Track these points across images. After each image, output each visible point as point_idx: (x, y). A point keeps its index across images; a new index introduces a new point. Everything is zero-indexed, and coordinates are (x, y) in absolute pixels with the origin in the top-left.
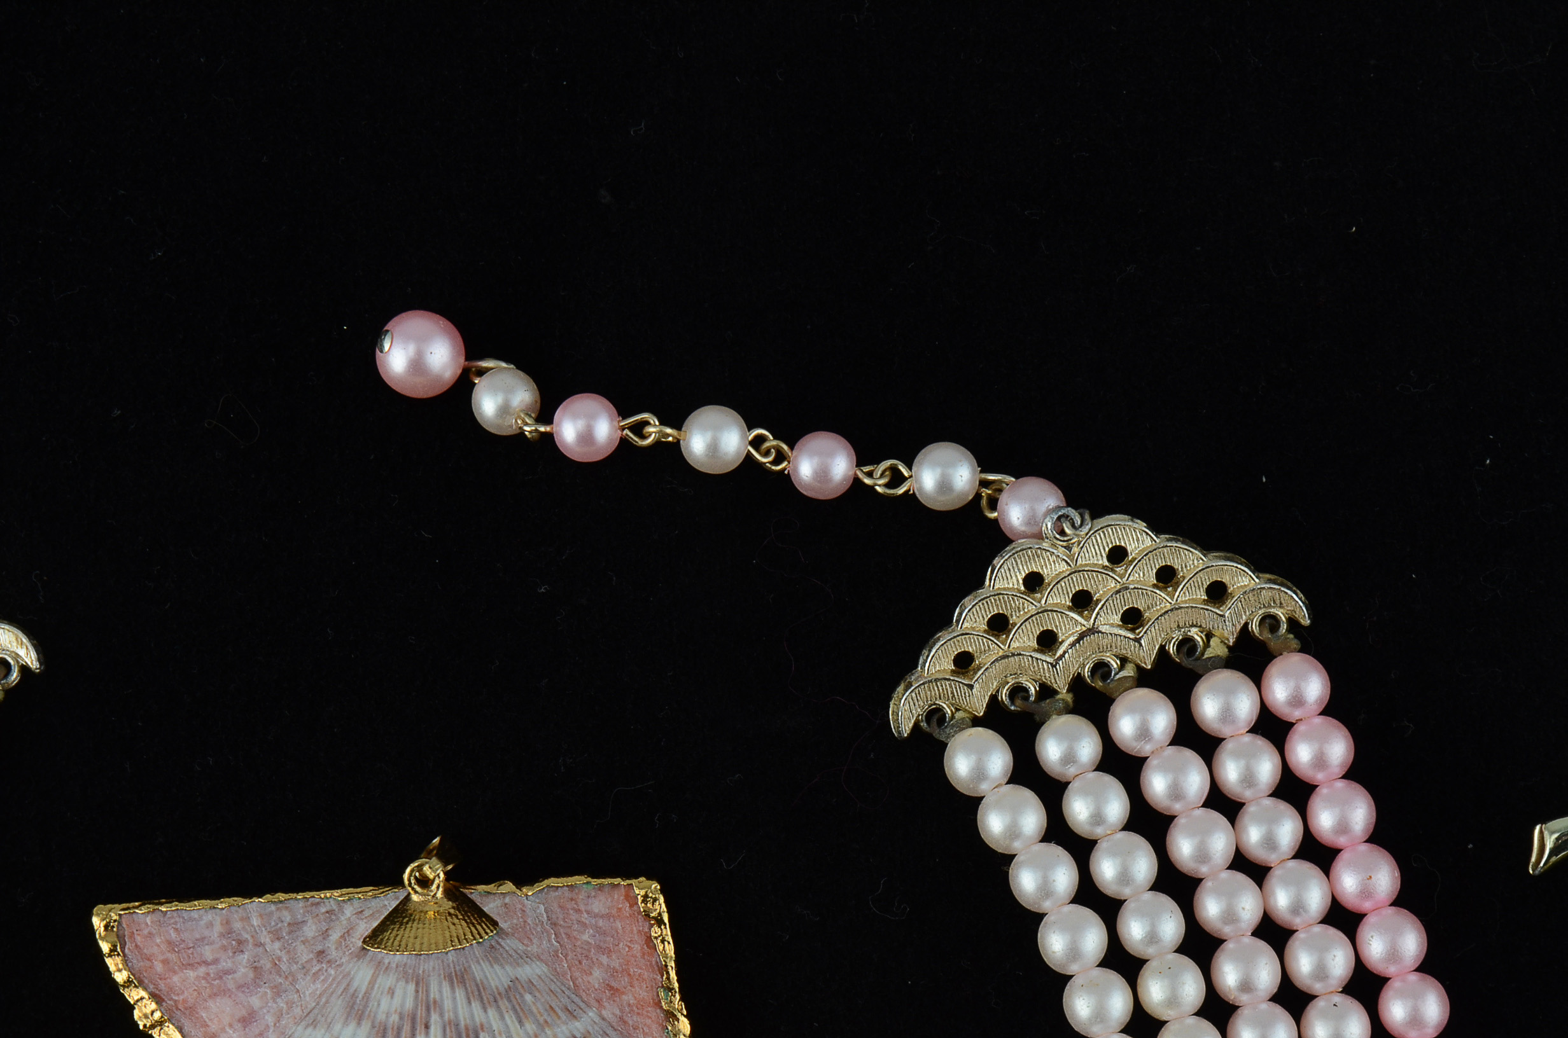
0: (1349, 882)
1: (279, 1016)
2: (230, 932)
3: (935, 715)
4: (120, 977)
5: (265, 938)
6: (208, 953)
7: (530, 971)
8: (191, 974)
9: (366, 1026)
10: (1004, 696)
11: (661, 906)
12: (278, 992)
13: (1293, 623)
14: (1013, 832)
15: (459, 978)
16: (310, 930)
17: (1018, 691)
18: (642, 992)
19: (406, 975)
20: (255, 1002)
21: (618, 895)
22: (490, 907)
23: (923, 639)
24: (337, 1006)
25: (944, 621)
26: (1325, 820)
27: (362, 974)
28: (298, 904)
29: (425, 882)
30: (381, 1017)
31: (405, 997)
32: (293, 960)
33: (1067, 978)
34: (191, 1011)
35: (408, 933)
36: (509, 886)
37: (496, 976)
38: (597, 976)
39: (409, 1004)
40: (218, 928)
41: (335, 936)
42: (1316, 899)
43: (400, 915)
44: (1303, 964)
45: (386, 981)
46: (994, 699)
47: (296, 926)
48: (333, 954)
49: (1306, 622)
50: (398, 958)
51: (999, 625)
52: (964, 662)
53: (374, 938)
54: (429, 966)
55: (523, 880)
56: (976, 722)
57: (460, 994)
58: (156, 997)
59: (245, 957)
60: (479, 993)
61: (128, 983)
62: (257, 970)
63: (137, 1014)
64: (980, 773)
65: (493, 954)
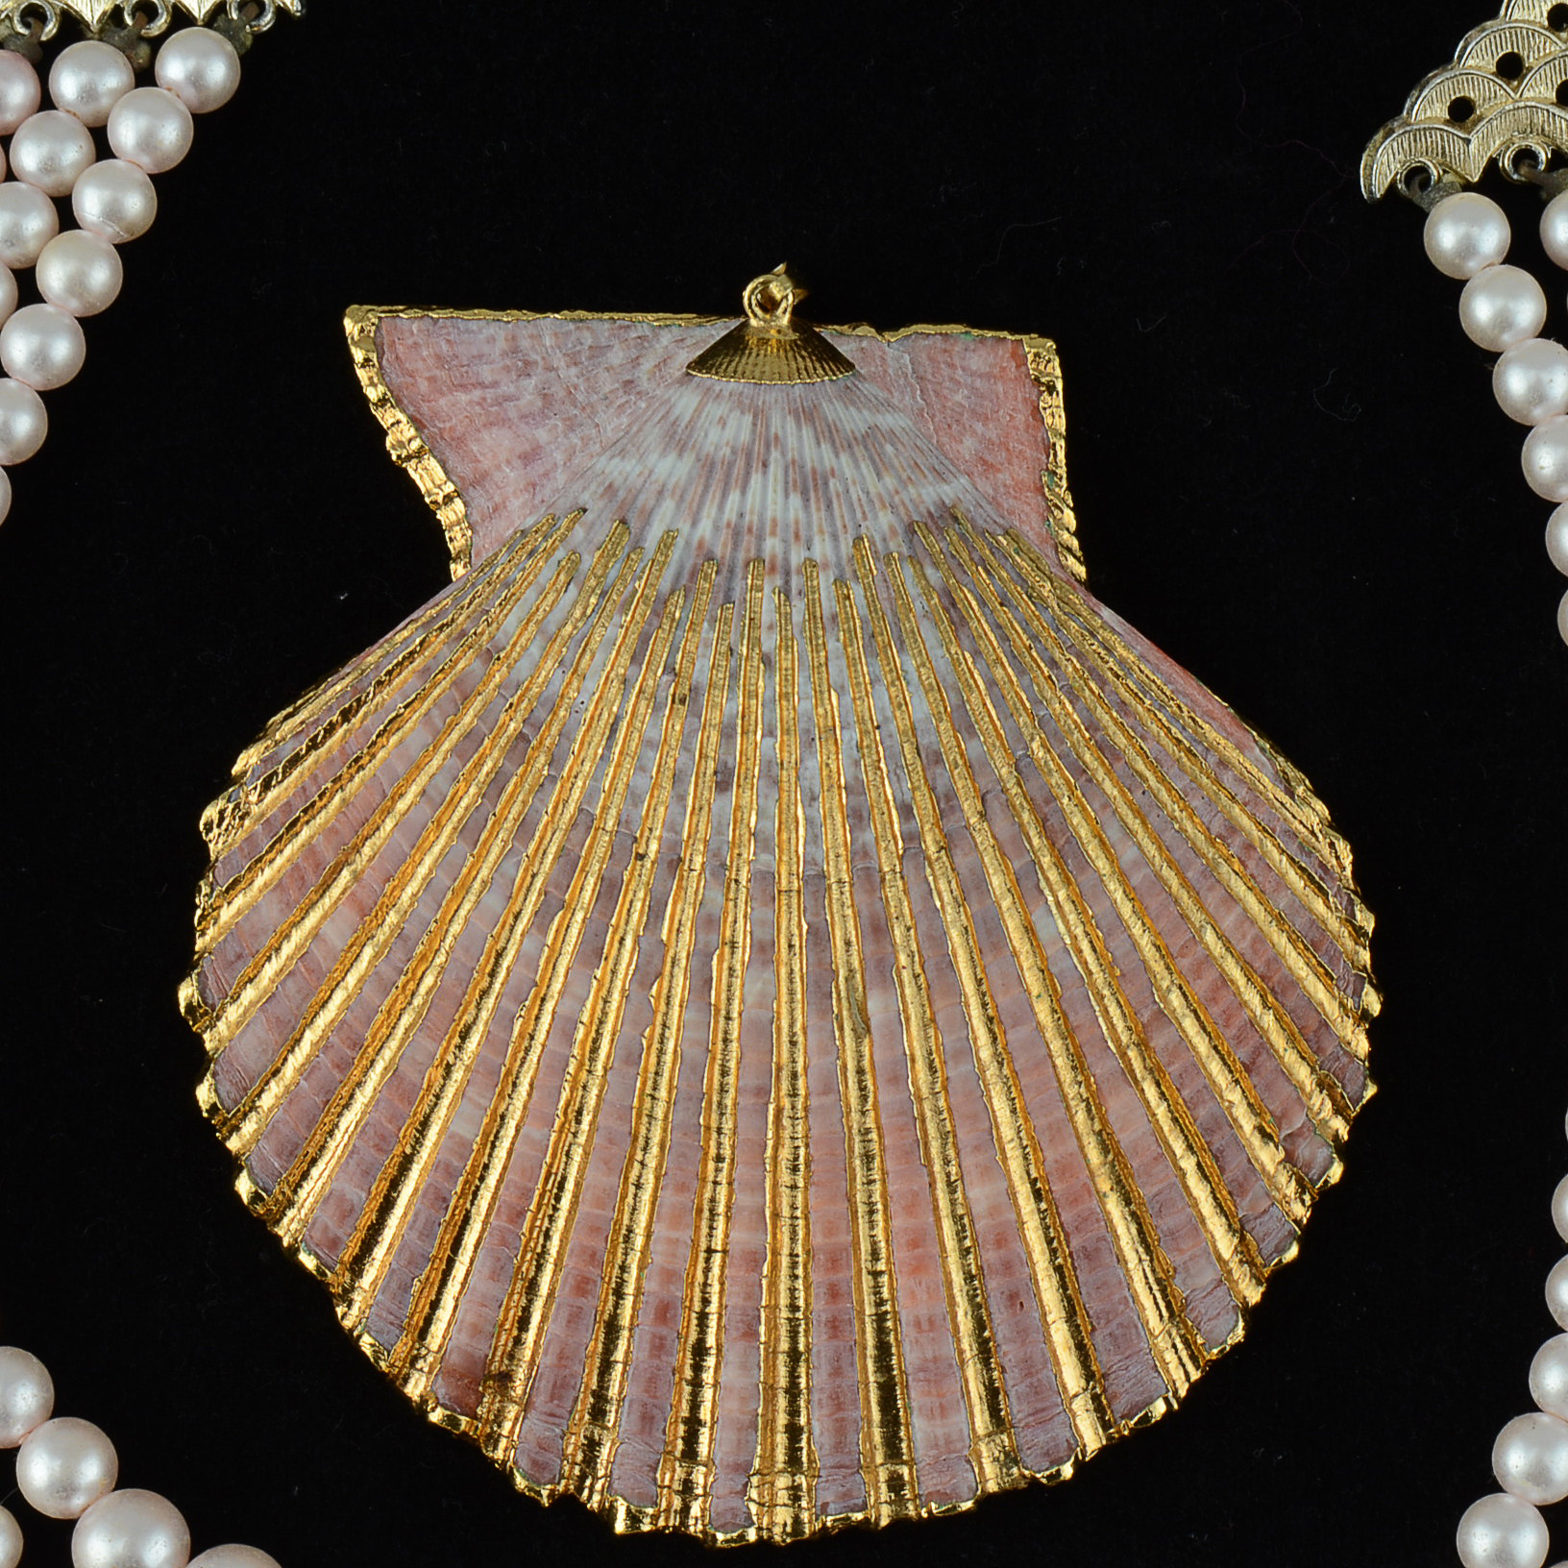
1: (571, 454)
2: (515, 350)
3: (1417, 175)
4: (373, 394)
5: (559, 361)
6: (486, 373)
7: (887, 420)
8: (463, 397)
9: (689, 459)
10: (1506, 163)
11: (1055, 368)
12: (571, 425)
14: (1504, 322)
15: (807, 414)
16: (617, 356)
17: (1525, 156)
18: (1023, 473)
19: (740, 404)
20: (542, 435)
21: (1004, 352)
22: (845, 348)
23: (1413, 79)
24: (653, 435)
25: (1442, 56)
27: (686, 402)
28: (598, 327)
29: (769, 305)
30: (709, 448)
31: (740, 429)
32: (592, 389)
33: (1553, 506)
34: (459, 442)
35: (745, 363)
36: (865, 330)
37: (852, 420)
38: (968, 446)
39: (745, 436)
40: (501, 344)
41: (647, 364)
43: (733, 344)
45: (716, 410)
46: (1493, 163)
47: (598, 351)
48: (645, 384)
50: (732, 385)
51: (1511, 68)
52: (1462, 111)
53: (703, 363)
54: (772, 397)
55: (886, 323)
56: (1467, 187)
57: (807, 433)
58: (417, 422)
59: (531, 383)
60: (829, 433)
61: (383, 402)
62: (546, 397)
63: (389, 441)
64: (1467, 249)
65: (848, 395)
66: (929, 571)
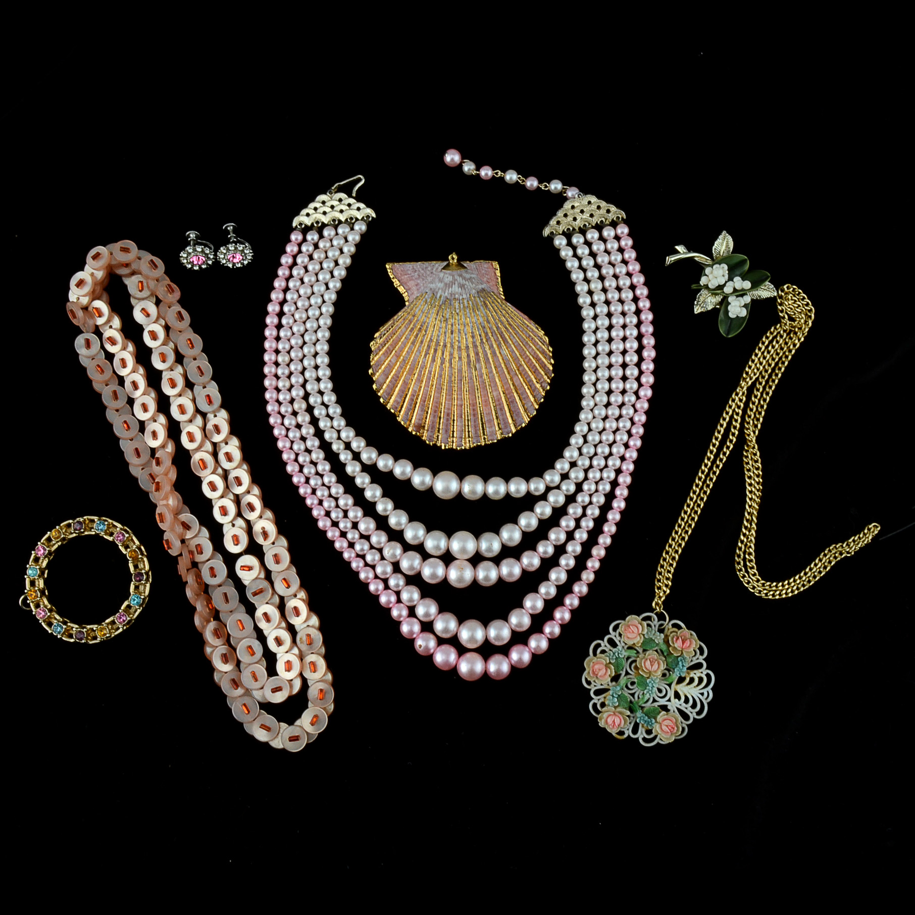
0: (631, 268)
1: (424, 284)
2: (413, 269)
3: (552, 233)
4: (391, 277)
5: (420, 270)
6: (409, 272)
7: (473, 276)
8: (406, 276)
9: (443, 283)
10: (565, 230)
11: (498, 266)
12: (423, 279)
13: (622, 218)
14: (567, 255)
15: (461, 276)
16: (429, 269)
17: (568, 229)
18: (494, 283)
19: (450, 274)
20: (419, 281)
21: (490, 264)
22: (465, 265)
23: (550, 218)
24: (437, 280)
25: (555, 214)
26: (627, 256)
27: (441, 275)
28: (426, 264)
29: (453, 259)
30: (446, 282)
31: (450, 278)
32: (426, 274)
33: (576, 283)
34: (406, 283)
35: (450, 268)
36: (468, 262)
37: (468, 276)
38: (485, 279)
39: (451, 279)
40: (411, 268)
41: (434, 269)
42: (624, 271)
43: (448, 265)
44: (621, 283)
45: (446, 276)
46: (564, 231)
47: (426, 268)
48: (434, 272)
49: (625, 218)
50: (448, 272)
51: (566, 215)
52: (558, 223)
53: (444, 268)
54: (455, 273)
55: (471, 261)
56: (560, 234)
57: (461, 278)
58: (399, 281)
59: (416, 274)
60: (464, 278)
61: (393, 278)
62: (419, 276)
63: (395, 284)
64: (560, 244)
65: (466, 272)
66: (481, 299)
